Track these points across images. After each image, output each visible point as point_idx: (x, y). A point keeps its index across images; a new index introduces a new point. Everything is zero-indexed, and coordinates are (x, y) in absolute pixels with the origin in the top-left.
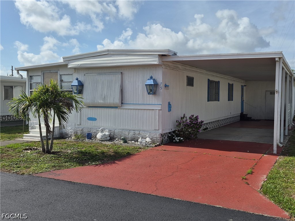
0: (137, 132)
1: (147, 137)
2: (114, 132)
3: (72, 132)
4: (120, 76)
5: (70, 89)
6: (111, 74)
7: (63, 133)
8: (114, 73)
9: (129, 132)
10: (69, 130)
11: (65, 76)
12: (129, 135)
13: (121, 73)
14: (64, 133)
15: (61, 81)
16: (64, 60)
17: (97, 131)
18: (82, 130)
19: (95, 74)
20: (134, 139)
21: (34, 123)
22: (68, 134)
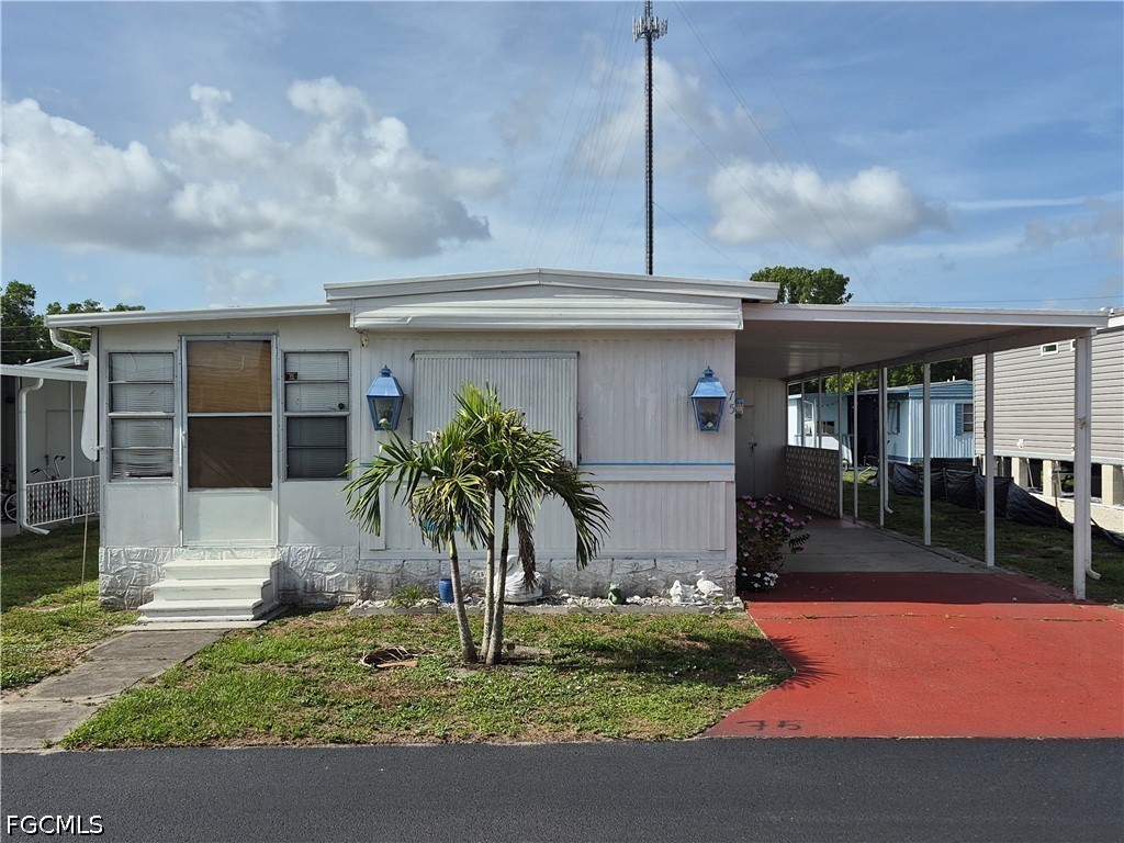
0: (645, 562)
1: (700, 577)
2: (550, 569)
3: (344, 581)
4: (573, 364)
5: (335, 410)
6: (536, 355)
7: (295, 589)
8: (544, 354)
9: (612, 565)
10: (328, 574)
11: (305, 359)
12: (613, 575)
13: (578, 353)
14: (301, 586)
15: (287, 377)
16: (330, 298)
17: (473, 568)
18: (398, 571)
19: (466, 356)
20: (635, 587)
21: (128, 555)
22: (321, 590)
